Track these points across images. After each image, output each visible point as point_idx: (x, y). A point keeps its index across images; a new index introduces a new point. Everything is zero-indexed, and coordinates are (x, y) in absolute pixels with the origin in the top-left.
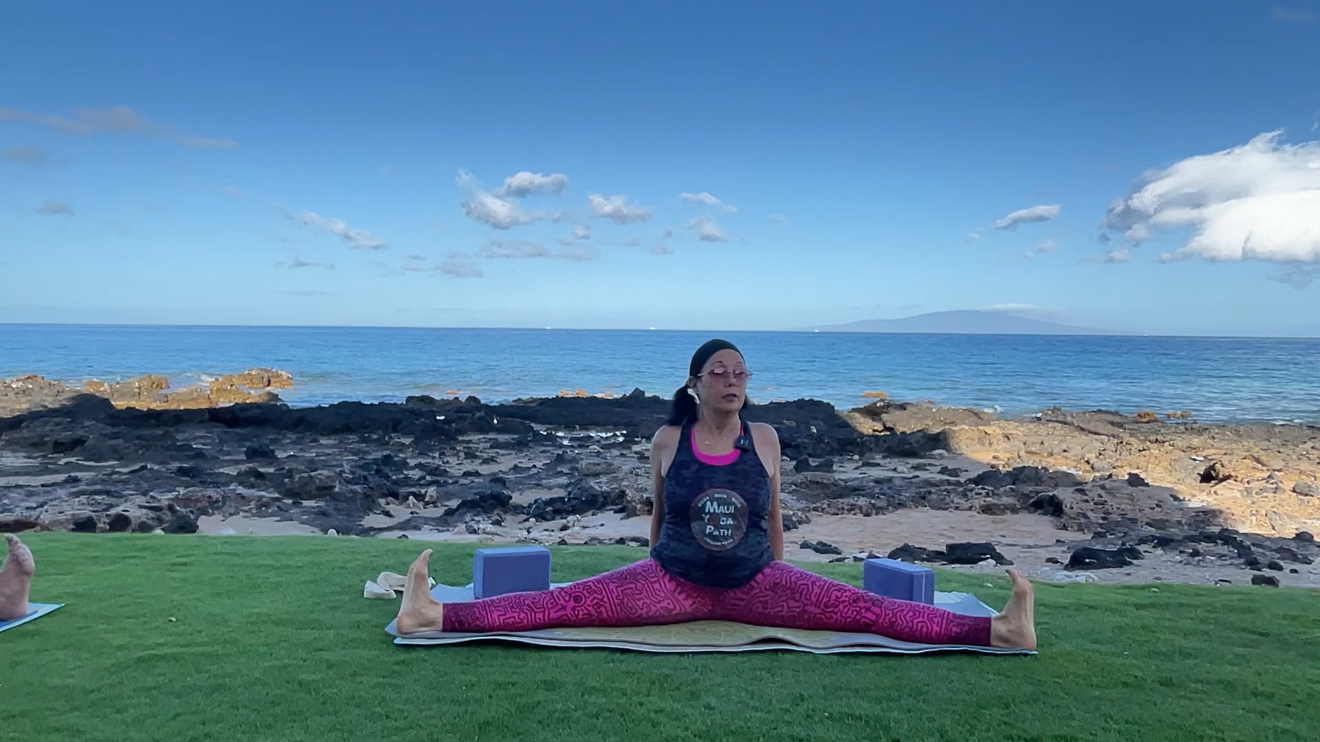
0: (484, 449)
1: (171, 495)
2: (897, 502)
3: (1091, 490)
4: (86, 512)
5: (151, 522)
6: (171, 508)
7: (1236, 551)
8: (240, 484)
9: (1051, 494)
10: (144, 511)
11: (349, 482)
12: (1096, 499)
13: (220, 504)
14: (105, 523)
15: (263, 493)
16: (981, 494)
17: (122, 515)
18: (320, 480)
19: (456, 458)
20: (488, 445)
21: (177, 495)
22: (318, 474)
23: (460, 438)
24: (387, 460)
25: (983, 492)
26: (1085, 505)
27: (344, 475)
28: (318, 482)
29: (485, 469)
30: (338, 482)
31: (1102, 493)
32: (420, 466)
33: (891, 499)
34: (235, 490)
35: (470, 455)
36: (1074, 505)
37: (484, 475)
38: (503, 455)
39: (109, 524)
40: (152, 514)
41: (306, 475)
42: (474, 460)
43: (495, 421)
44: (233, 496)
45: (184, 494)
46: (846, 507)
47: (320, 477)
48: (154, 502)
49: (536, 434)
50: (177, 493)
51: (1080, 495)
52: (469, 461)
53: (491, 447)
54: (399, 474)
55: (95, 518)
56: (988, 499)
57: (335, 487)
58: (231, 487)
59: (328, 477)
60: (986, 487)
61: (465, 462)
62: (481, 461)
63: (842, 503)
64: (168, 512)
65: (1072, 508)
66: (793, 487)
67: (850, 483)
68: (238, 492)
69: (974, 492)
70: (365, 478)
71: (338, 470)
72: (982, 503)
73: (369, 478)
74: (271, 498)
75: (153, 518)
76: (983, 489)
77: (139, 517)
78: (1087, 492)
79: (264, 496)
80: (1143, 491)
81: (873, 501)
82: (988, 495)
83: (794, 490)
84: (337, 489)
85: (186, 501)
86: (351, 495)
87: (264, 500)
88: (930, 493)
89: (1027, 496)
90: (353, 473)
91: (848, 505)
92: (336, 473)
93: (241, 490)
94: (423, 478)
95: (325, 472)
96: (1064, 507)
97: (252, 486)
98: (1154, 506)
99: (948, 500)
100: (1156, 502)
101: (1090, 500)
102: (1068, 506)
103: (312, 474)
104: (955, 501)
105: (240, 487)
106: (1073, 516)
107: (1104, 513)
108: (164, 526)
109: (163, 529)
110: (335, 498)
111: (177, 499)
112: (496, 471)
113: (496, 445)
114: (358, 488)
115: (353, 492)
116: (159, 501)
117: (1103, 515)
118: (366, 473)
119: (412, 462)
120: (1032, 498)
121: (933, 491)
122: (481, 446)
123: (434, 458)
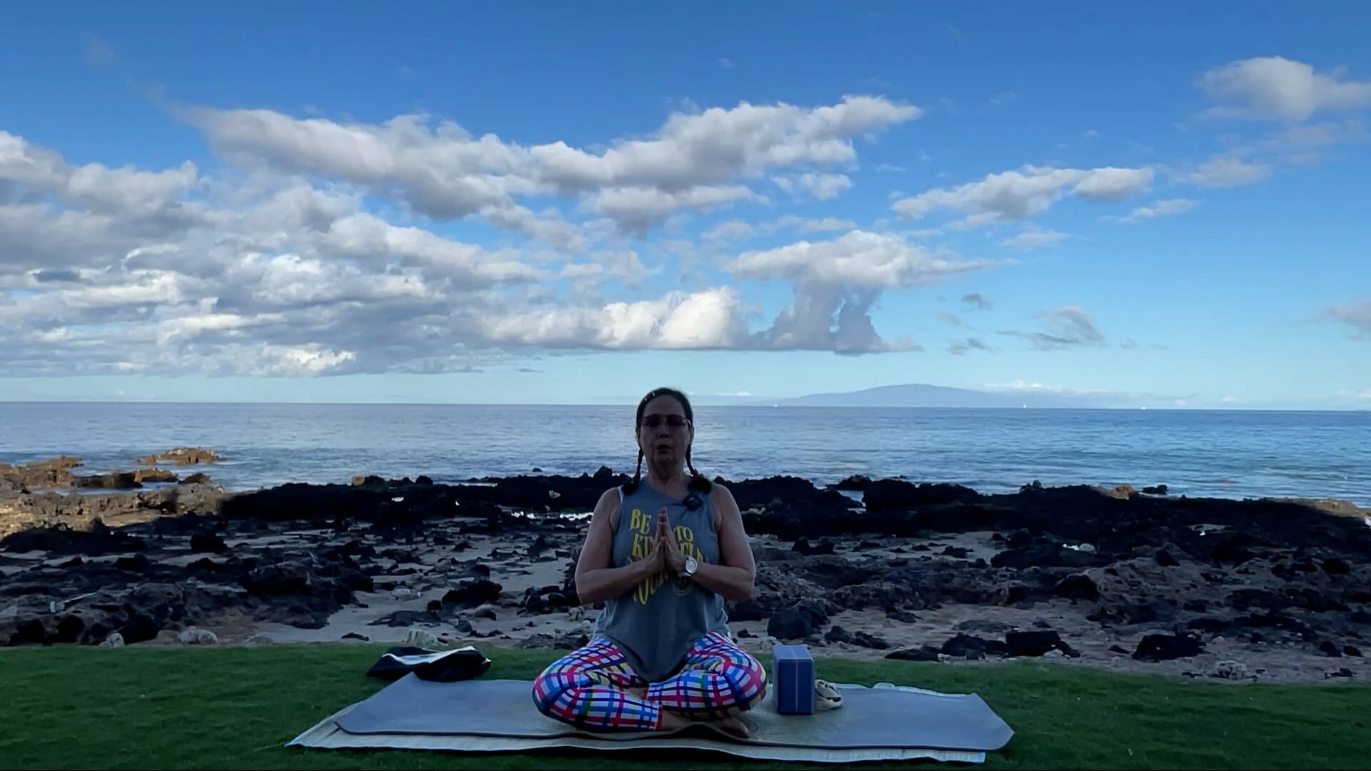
0: (453, 533)
1: (123, 593)
2: (920, 586)
3: (1120, 570)
4: (31, 614)
5: (106, 625)
6: (127, 607)
7: (1300, 634)
8: (200, 578)
9: (1080, 575)
10: (97, 611)
11: (319, 573)
12: (1129, 579)
13: (181, 602)
14: (53, 626)
15: (228, 588)
16: (1005, 576)
17: (74, 617)
18: (290, 572)
19: (425, 545)
20: (458, 529)
21: (132, 593)
22: (287, 565)
23: (425, 523)
24: (353, 548)
25: (1008, 574)
26: (1119, 586)
27: (314, 566)
28: (286, 573)
29: (463, 557)
30: (308, 574)
31: (1133, 573)
32: (389, 554)
33: (914, 584)
34: (194, 585)
35: (441, 540)
36: (1109, 587)
37: (461, 563)
38: (476, 540)
39: (58, 627)
40: (106, 615)
41: (272, 566)
42: (446, 547)
43: (457, 504)
44: (194, 592)
45: (140, 592)
46: (871, 593)
47: (289, 568)
48: (109, 601)
49: (508, 517)
50: (131, 590)
51: (1112, 576)
52: (441, 547)
53: (462, 532)
54: (367, 563)
55: (42, 621)
56: (1016, 582)
57: (306, 579)
58: (189, 581)
59: (298, 568)
60: (1010, 568)
61: (436, 548)
62: (453, 547)
63: (867, 588)
64: (124, 612)
65: (1106, 590)
66: (806, 572)
67: (862, 567)
68: (199, 586)
69: (998, 574)
70: (336, 567)
71: (305, 559)
72: (1011, 586)
73: (341, 569)
74: (237, 593)
75: (107, 620)
76: (1007, 570)
77: (93, 619)
78: (1118, 572)
79: (230, 592)
80: (1173, 570)
81: (898, 586)
82: (1012, 577)
83: (807, 575)
84: (308, 582)
85: (143, 598)
86: (323, 589)
87: (230, 595)
88: (953, 576)
89: (1054, 578)
90: (322, 563)
91: (872, 590)
92: (304, 563)
93: (201, 585)
94: (395, 566)
95: (294, 563)
96: (1098, 590)
97: (212, 581)
98: (1189, 586)
99: (973, 583)
100: (1190, 582)
101: (1123, 580)
102: (1103, 587)
103: (279, 565)
104: (982, 585)
105: (199, 582)
106: (1109, 598)
107: (1141, 595)
108: (121, 628)
109: (119, 632)
110: (307, 591)
111: (131, 596)
112: (475, 558)
113: (465, 529)
114: (331, 580)
115: (328, 584)
116: (114, 600)
117: (1140, 597)
118: (337, 563)
119: (378, 550)
120: (1060, 579)
121: (956, 573)
122: (449, 530)
123: (400, 544)
